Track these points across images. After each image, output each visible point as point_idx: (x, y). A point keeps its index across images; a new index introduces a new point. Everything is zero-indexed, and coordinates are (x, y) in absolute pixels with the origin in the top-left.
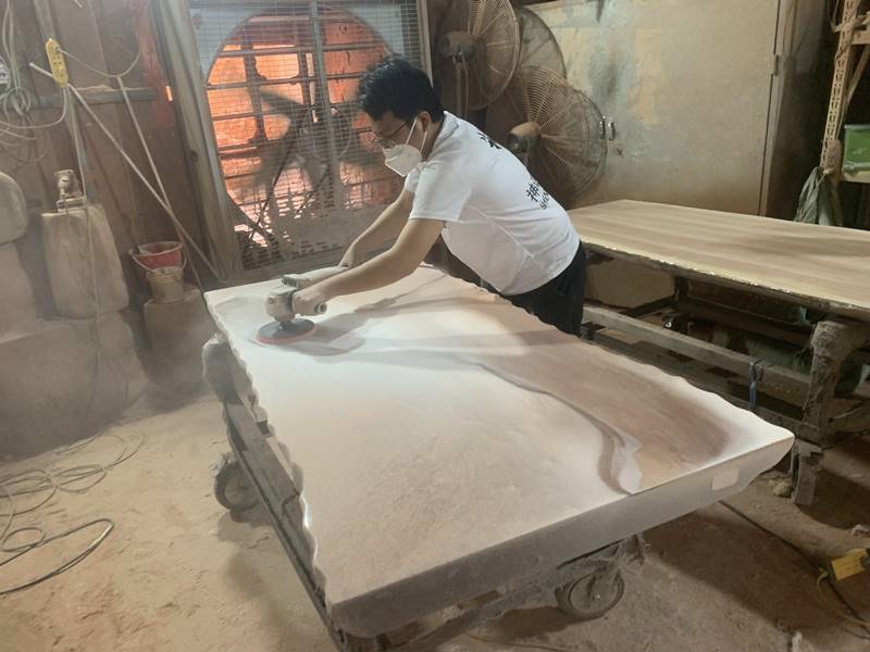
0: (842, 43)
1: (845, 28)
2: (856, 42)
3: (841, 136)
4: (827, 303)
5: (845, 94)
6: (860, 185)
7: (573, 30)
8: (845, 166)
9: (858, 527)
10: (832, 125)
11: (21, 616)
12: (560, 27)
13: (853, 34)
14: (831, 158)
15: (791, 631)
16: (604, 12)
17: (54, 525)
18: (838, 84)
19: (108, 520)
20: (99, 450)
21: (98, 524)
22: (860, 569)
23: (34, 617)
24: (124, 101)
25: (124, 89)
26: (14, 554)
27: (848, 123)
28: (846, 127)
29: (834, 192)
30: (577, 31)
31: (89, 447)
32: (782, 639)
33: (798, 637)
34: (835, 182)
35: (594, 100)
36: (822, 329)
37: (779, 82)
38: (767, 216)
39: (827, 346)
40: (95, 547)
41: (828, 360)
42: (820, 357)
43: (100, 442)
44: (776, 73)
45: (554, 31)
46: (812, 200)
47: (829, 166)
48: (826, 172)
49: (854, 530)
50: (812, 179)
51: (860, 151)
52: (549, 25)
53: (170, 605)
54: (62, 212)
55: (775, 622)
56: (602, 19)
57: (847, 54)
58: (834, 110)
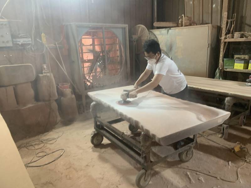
0: (222, 41)
1: (223, 38)
2: (225, 41)
3: (223, 61)
4: (228, 93)
5: (223, 52)
6: (227, 71)
7: (161, 36)
8: (224, 67)
9: (238, 142)
10: (221, 58)
11: (49, 170)
12: (158, 35)
13: (224, 40)
14: (221, 66)
15: (228, 162)
16: (169, 32)
17: (48, 151)
18: (222, 50)
19: (63, 149)
20: (52, 135)
21: (60, 150)
22: (240, 149)
23: (53, 170)
24: (57, 48)
25: (57, 46)
26: (40, 158)
27: (225, 58)
28: (224, 59)
29: (222, 73)
30: (162, 36)
31: (49, 134)
32: (227, 163)
33: (230, 162)
34: (222, 71)
35: (167, 52)
36: (227, 99)
37: (209, 49)
38: (208, 78)
39: (229, 102)
40: (62, 155)
41: (229, 106)
42: (227, 105)
43: (51, 133)
44: (209, 47)
45: (157, 36)
46: (218, 75)
47: (221, 67)
48: (220, 68)
49: (237, 143)
50: (218, 70)
51: (227, 64)
52: (155, 34)
53: (87, 165)
54: (44, 74)
55: (225, 160)
56: (169, 34)
57: (223, 43)
58: (221, 55)
